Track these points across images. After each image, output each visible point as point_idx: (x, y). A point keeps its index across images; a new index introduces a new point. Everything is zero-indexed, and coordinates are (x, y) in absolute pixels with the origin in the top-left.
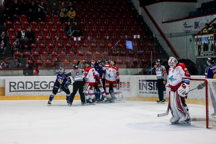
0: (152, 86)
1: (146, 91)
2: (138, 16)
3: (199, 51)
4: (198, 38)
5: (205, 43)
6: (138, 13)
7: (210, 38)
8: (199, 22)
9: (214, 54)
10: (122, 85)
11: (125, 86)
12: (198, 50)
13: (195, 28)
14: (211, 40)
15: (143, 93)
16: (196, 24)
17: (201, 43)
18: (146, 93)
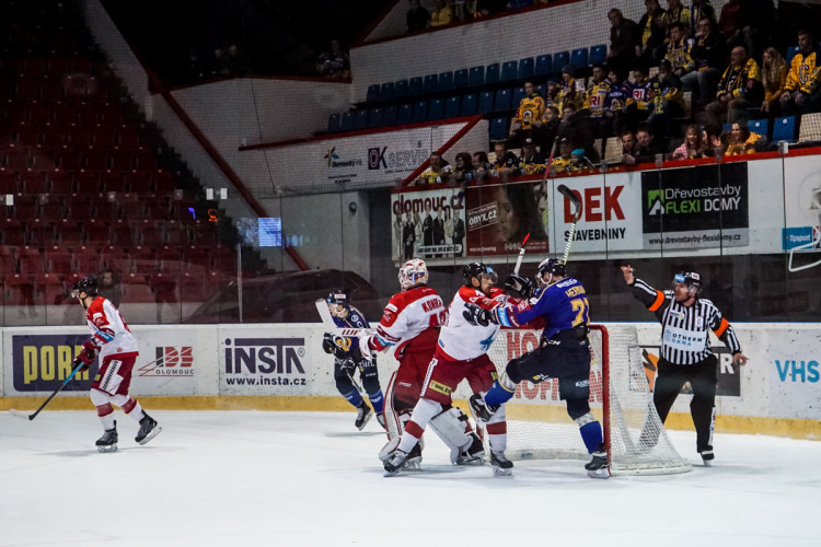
0: (274, 358)
1: (251, 376)
2: (143, 126)
3: (408, 243)
4: (405, 200)
5: (429, 218)
6: (143, 115)
7: (452, 202)
8: (385, 148)
9: (464, 254)
10: (165, 356)
11: (177, 359)
12: (405, 240)
13: (370, 168)
14: (455, 208)
15: (241, 382)
16: (374, 156)
17: (417, 219)
18: (251, 382)
